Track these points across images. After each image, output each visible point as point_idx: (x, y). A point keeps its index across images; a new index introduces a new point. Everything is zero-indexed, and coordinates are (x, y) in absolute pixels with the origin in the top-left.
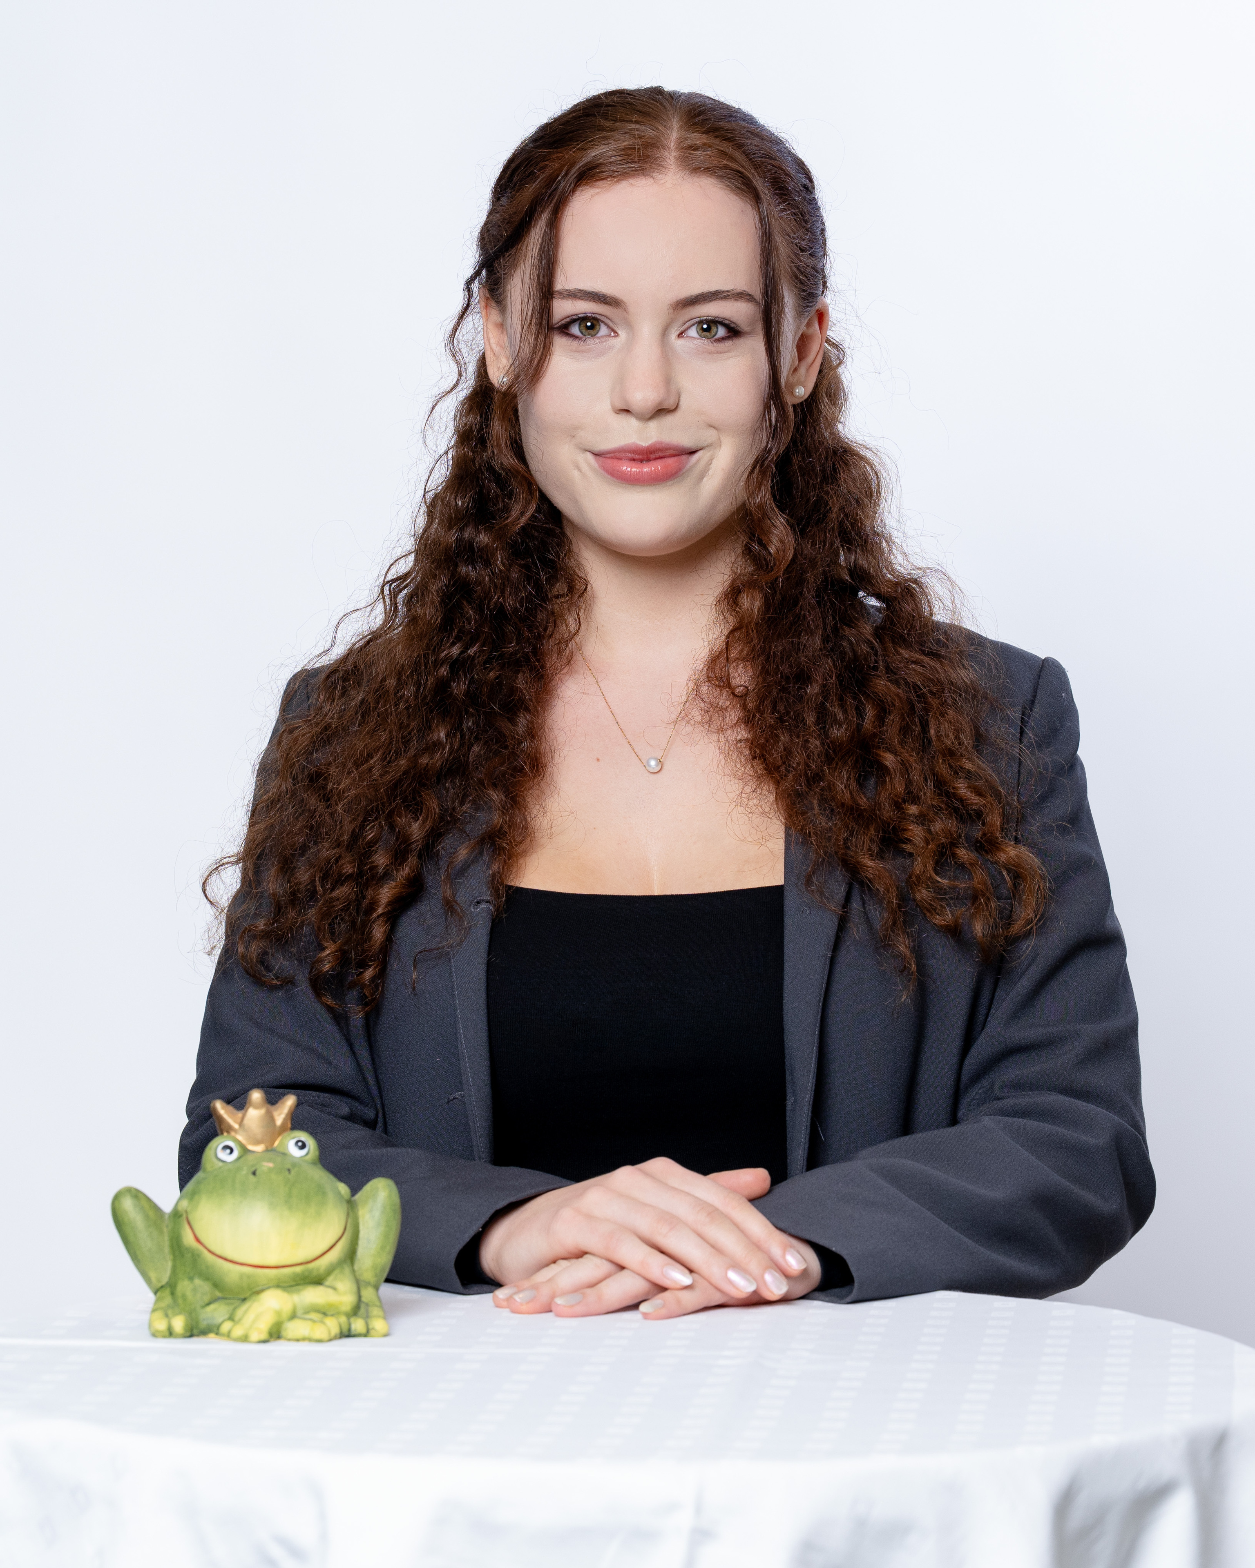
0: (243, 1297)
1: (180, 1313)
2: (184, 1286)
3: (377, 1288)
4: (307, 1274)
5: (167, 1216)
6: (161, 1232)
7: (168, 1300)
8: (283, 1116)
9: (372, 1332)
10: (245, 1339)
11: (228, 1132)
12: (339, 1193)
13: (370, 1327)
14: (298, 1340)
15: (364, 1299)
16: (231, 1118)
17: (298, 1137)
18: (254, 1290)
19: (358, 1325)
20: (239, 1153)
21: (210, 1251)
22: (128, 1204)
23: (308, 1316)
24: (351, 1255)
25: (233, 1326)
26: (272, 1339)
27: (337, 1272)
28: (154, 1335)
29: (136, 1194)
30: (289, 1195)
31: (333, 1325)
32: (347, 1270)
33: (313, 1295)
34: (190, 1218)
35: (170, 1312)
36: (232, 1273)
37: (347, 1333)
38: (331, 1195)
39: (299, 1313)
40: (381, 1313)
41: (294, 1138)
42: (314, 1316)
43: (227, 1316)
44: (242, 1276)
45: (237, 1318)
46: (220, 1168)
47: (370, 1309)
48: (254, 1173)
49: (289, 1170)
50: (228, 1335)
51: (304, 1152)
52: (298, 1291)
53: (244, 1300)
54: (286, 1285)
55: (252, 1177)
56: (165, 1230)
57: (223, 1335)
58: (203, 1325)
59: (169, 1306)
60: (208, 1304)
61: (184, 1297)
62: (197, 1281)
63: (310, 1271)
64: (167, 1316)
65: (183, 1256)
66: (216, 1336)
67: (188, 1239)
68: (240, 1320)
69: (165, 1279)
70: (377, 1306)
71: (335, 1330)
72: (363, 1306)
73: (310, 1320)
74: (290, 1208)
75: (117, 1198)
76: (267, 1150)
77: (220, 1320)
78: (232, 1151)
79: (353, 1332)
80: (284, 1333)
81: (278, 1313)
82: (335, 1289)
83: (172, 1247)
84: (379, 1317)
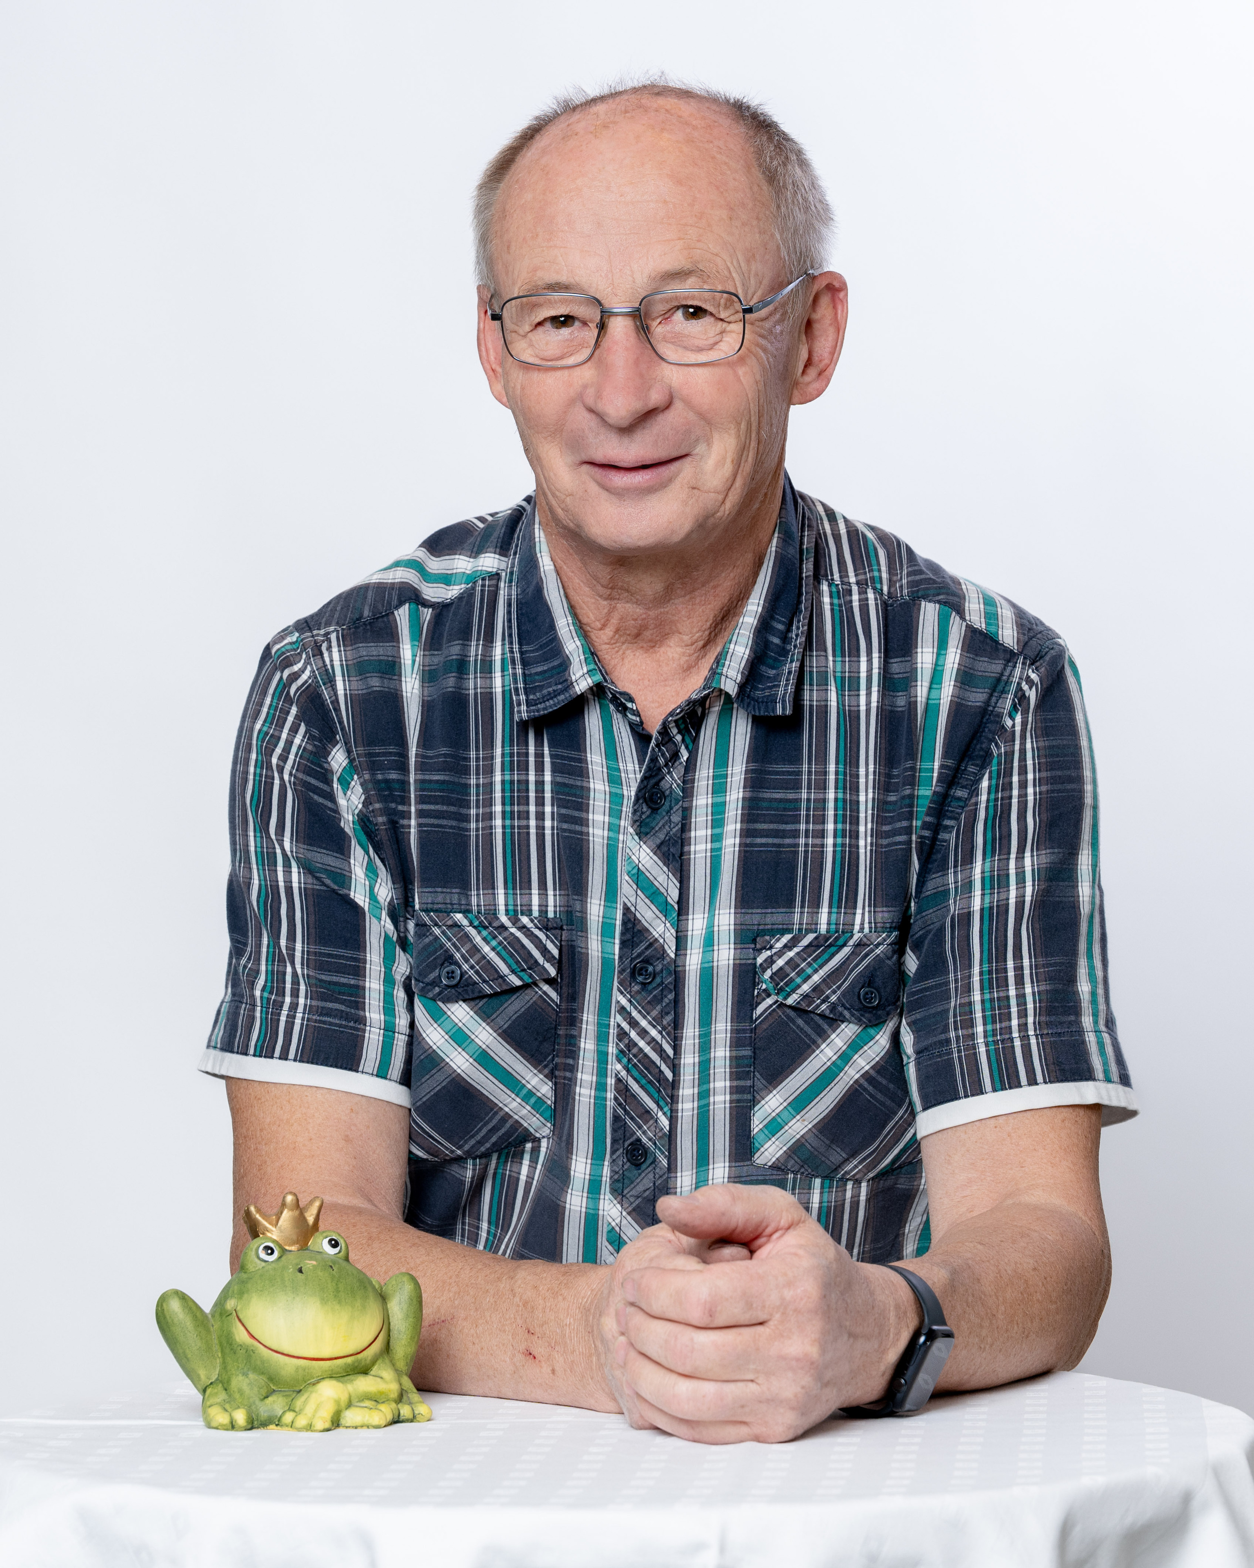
0: (297, 1389)
1: (239, 1407)
5: (210, 1316)
6: (208, 1331)
7: (223, 1396)
10: (309, 1428)
13: (416, 1412)
14: (356, 1428)
19: (405, 1411)
21: (265, 1346)
22: (175, 1305)
27: (379, 1362)
29: (183, 1298)
31: (386, 1411)
33: (363, 1384)
34: (241, 1317)
35: (227, 1406)
38: (370, 1289)
39: (354, 1402)
42: (367, 1403)
45: (297, 1409)
48: (300, 1271)
51: (337, 1250)
53: (300, 1391)
55: (300, 1274)
60: (267, 1397)
61: (241, 1391)
62: (252, 1376)
63: (359, 1361)
64: (226, 1410)
66: (279, 1427)
67: (240, 1336)
68: (301, 1410)
78: (272, 1253)
79: (402, 1418)
80: (343, 1422)
81: (338, 1402)
83: (221, 1344)
84: (421, 1402)
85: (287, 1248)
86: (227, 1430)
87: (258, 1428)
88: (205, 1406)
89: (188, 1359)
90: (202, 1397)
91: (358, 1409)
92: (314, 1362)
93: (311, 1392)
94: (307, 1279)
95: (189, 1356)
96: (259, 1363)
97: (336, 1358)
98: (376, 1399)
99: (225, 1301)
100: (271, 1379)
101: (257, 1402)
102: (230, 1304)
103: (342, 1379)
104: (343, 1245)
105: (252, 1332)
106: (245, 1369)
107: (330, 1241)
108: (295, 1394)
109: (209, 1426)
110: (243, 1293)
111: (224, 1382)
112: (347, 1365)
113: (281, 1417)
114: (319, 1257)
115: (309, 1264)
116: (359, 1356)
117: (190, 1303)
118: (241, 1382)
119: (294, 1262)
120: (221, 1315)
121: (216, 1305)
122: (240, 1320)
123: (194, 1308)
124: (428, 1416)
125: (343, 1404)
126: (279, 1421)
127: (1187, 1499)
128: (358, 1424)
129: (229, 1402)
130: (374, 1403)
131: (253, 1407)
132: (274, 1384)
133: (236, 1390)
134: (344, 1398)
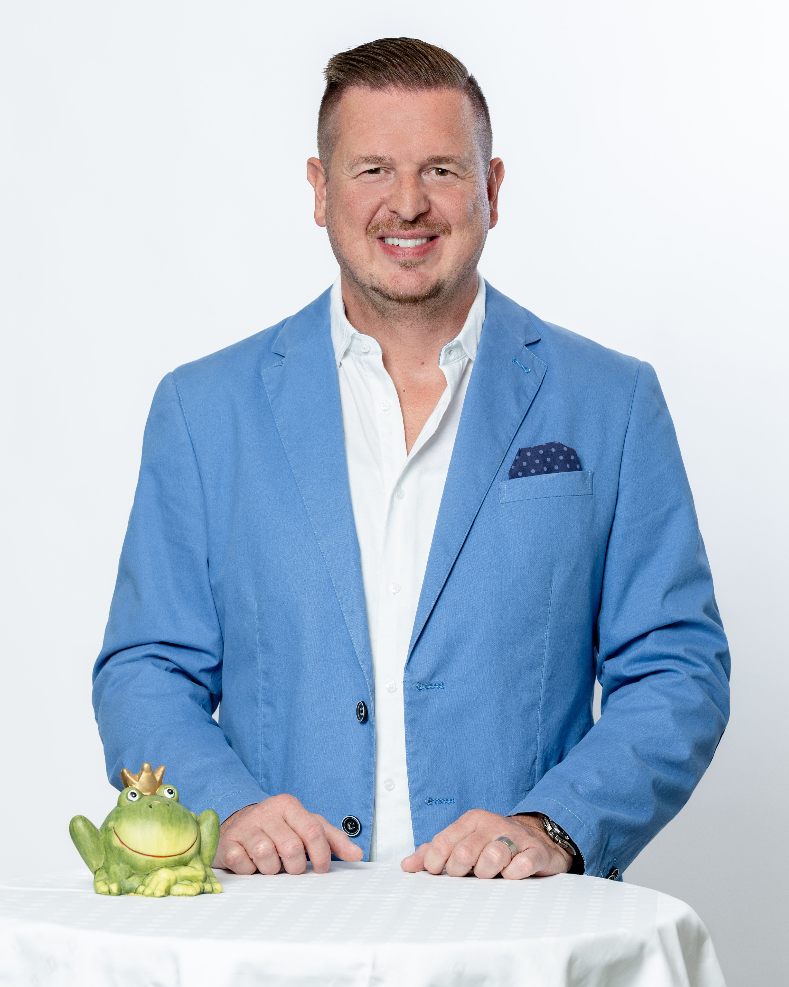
0: (147, 873)
1: (114, 882)
4: (180, 860)
5: (100, 831)
6: (98, 839)
7: (105, 876)
9: (215, 891)
10: (153, 895)
12: (192, 817)
13: (214, 888)
14: (179, 896)
16: (133, 778)
17: (169, 788)
18: (153, 869)
19: (208, 887)
20: (139, 796)
21: (129, 848)
22: (80, 824)
24: (199, 852)
25: (146, 888)
26: (166, 896)
27: (194, 859)
29: (85, 820)
30: (171, 818)
31: (197, 887)
32: (198, 858)
33: (184, 871)
34: (116, 832)
35: (107, 882)
36: (142, 860)
37: (202, 892)
40: (217, 881)
41: (166, 788)
42: (186, 882)
43: (140, 884)
44: (147, 861)
45: (146, 884)
46: (130, 804)
47: (211, 878)
48: (151, 807)
49: (168, 805)
50: (143, 893)
51: (172, 795)
52: (177, 869)
53: (148, 874)
54: (170, 866)
55: (151, 808)
57: (140, 894)
59: (106, 878)
60: (129, 877)
61: (115, 873)
62: (122, 865)
63: (182, 858)
64: (106, 884)
65: (112, 852)
66: (136, 894)
67: (116, 842)
68: (148, 885)
71: (198, 890)
73: (185, 884)
74: (172, 825)
75: (73, 821)
77: (137, 886)
78: (135, 796)
79: (205, 891)
80: (172, 892)
81: (169, 881)
82: (195, 868)
84: (216, 882)
85: (144, 793)
86: (106, 895)
87: (124, 894)
88: (95, 882)
89: (86, 855)
90: (94, 876)
91: (180, 885)
92: (157, 858)
93: (155, 875)
94: (154, 811)
95: (87, 853)
96: (126, 858)
97: (169, 856)
98: (191, 880)
99: (108, 823)
100: (132, 867)
101: (124, 880)
102: (111, 824)
103: (172, 868)
104: (176, 793)
106: (118, 861)
107: (168, 790)
108: (145, 876)
109: (97, 893)
110: (118, 818)
111: (106, 868)
112: (176, 860)
113: (137, 889)
114: (161, 799)
115: (156, 803)
116: (182, 856)
117: (89, 823)
118: (116, 868)
119: (147, 802)
120: (106, 830)
121: (103, 825)
122: (116, 834)
123: (91, 826)
124: (220, 890)
125: (172, 882)
126: (136, 890)
127: (642, 947)
128: (180, 894)
129: (108, 879)
130: (190, 882)
131: (122, 883)
132: (134, 870)
133: (112, 872)
134: (173, 879)
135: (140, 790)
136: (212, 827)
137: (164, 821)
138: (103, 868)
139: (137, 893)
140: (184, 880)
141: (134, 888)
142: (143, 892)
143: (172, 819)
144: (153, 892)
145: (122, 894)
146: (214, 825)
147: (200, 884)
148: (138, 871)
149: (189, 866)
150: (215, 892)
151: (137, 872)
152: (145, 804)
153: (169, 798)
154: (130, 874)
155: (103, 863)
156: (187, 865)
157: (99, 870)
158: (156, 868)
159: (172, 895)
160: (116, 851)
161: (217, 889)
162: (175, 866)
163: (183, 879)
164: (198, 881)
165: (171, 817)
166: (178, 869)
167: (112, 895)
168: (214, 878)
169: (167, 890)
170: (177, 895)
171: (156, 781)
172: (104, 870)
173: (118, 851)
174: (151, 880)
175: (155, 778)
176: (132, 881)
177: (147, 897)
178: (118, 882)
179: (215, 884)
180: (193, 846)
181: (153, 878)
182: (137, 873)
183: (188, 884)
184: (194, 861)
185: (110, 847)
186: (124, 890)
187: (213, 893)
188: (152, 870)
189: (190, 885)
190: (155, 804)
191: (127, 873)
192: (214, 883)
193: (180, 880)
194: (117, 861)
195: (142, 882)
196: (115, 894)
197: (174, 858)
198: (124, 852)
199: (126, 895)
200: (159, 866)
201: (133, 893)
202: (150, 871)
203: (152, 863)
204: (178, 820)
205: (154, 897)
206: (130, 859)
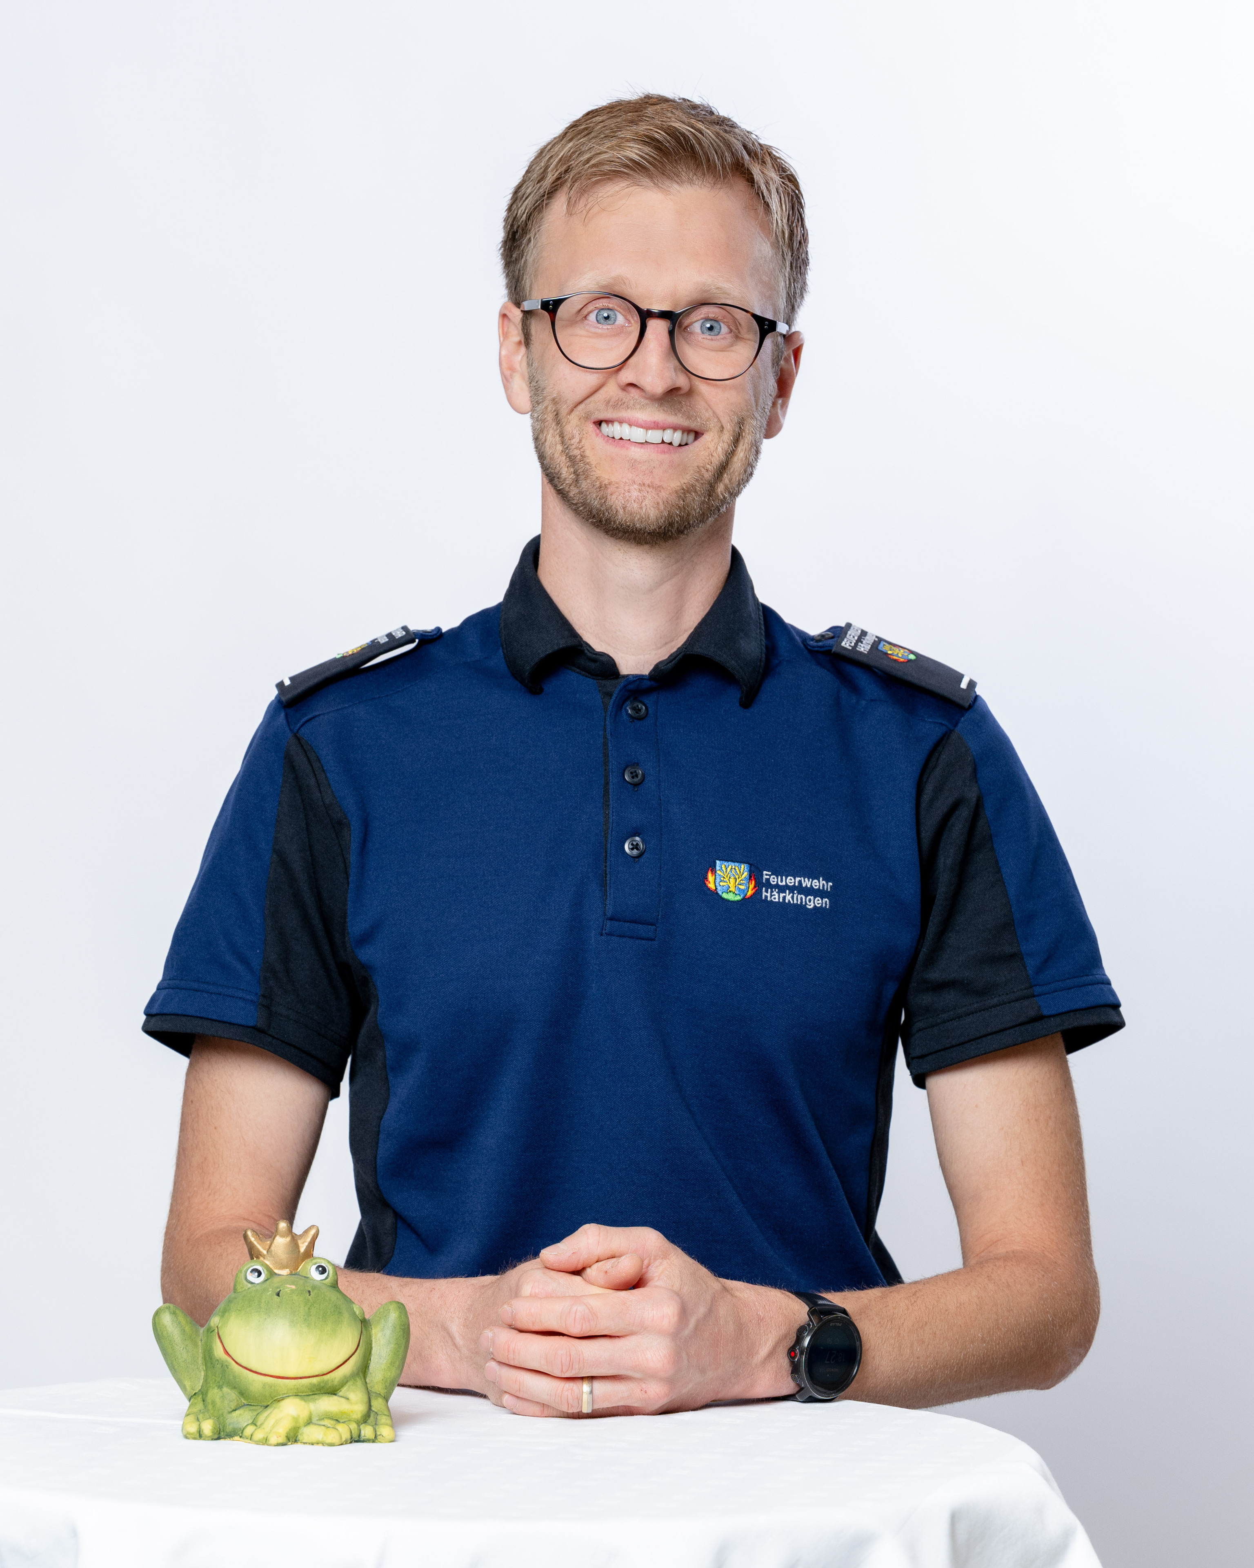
0: (265, 1404)
1: (210, 1418)
2: (214, 1394)
3: (386, 1399)
4: (322, 1385)
6: (196, 1345)
7: (200, 1406)
8: (306, 1244)
10: (265, 1442)
11: (258, 1258)
12: (354, 1313)
14: (313, 1444)
15: (373, 1409)
16: (260, 1244)
18: (276, 1398)
19: (367, 1431)
23: (322, 1423)
24: (364, 1369)
25: (256, 1429)
26: (290, 1443)
27: (349, 1384)
28: (186, 1437)
30: (309, 1314)
31: (344, 1431)
32: (359, 1383)
33: (327, 1404)
34: (220, 1334)
35: (200, 1417)
36: (256, 1383)
37: (356, 1439)
38: (346, 1315)
39: (314, 1420)
40: (389, 1422)
42: (327, 1422)
43: (250, 1421)
44: (264, 1385)
45: (258, 1424)
47: (379, 1417)
48: (278, 1295)
49: (309, 1292)
51: (324, 1276)
53: (267, 1406)
54: (305, 1394)
55: (278, 1297)
56: (200, 1343)
57: (247, 1438)
58: (229, 1429)
60: (235, 1410)
61: (213, 1403)
62: (226, 1390)
63: (326, 1382)
64: (198, 1420)
66: (241, 1439)
67: (218, 1352)
68: (261, 1424)
69: (198, 1388)
70: (385, 1415)
72: (372, 1415)
73: (324, 1426)
74: (309, 1326)
76: (291, 1274)
77: (246, 1424)
79: (362, 1438)
80: (300, 1437)
81: (296, 1419)
82: (348, 1399)
83: (205, 1359)
84: (387, 1425)
85: (276, 1271)
86: (195, 1439)
87: (224, 1438)
91: (316, 1427)
93: (275, 1408)
95: (176, 1367)
96: (231, 1377)
97: (301, 1378)
100: (242, 1393)
103: (306, 1398)
104: (331, 1272)
105: (226, 1349)
106: (221, 1383)
108: (260, 1409)
113: (244, 1429)
114: (301, 1282)
116: (325, 1377)
119: (275, 1285)
126: (242, 1433)
130: (333, 1422)
131: (221, 1418)
133: (210, 1401)
135: (271, 1266)
136: (393, 1331)
137: (295, 1318)
138: (200, 1392)
139: (243, 1438)
140: (323, 1419)
141: (240, 1429)
142: (252, 1435)
143: (311, 1315)
144: (266, 1437)
145: (222, 1438)
146: (395, 1327)
147: (351, 1427)
148: (252, 1401)
149: (338, 1396)
150: (379, 1440)
151: (249, 1402)
152: (270, 1290)
153: (317, 1281)
154: (238, 1404)
155: (201, 1384)
156: (336, 1393)
157: (194, 1396)
158: (280, 1397)
159: (301, 1442)
160: (218, 1366)
161: (383, 1436)
162: (313, 1394)
163: (323, 1417)
164: (349, 1420)
165: (309, 1312)
166: (316, 1400)
167: (204, 1440)
168: (384, 1417)
169: (292, 1434)
170: (309, 1443)
171: (299, 1251)
172: (201, 1396)
173: (221, 1365)
174: (267, 1417)
175: (297, 1247)
176: (237, 1417)
177: (257, 1444)
178: (215, 1418)
179: (381, 1426)
180: (348, 1361)
181: (271, 1413)
182: (250, 1404)
183: (329, 1425)
184: (349, 1387)
185: (211, 1359)
186: (224, 1431)
187: (376, 1441)
188: (272, 1401)
189: (333, 1428)
190: (287, 1290)
191: (232, 1403)
192: (381, 1424)
193: (317, 1418)
194: (219, 1382)
195: (254, 1419)
196: (209, 1437)
197: (310, 1382)
198: (230, 1367)
199: (229, 1439)
200: (284, 1394)
201: (239, 1437)
202: (270, 1402)
203: (273, 1388)
204: (320, 1317)
205: (268, 1445)
206: (237, 1380)
